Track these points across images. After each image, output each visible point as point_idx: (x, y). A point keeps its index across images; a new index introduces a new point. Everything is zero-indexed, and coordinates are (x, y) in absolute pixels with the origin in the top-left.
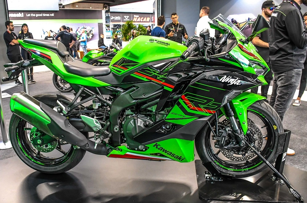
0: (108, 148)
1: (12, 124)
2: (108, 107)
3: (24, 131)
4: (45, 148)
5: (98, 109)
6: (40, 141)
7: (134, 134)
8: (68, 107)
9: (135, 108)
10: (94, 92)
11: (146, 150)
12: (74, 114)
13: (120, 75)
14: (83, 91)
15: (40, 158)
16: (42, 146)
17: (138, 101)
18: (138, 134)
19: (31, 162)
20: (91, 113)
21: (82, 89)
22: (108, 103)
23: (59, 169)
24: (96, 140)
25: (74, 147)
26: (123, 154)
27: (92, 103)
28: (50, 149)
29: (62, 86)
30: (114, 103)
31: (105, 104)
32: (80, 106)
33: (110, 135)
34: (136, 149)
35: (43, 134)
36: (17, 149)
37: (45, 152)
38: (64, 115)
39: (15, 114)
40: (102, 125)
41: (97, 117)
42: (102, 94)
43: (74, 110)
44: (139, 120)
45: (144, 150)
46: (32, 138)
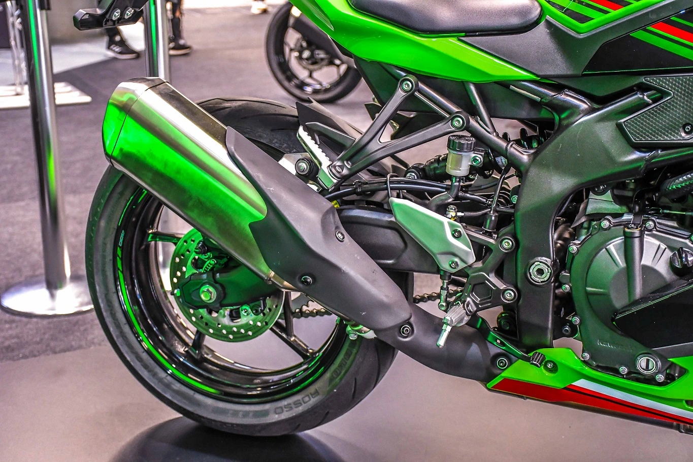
0: (494, 350)
1: (103, 211)
2: (512, 171)
3: (148, 246)
4: (226, 321)
5: (467, 178)
6: (211, 289)
7: (619, 302)
8: (341, 159)
9: (632, 186)
10: (458, 105)
11: (670, 379)
12: (363, 193)
13: (581, 36)
14: (413, 94)
15: (201, 362)
16: (215, 315)
17: (654, 157)
18: (636, 303)
19: (162, 374)
20: (432, 194)
21: (407, 86)
22: (512, 155)
23: (275, 418)
24: (446, 311)
25: (349, 328)
26: (559, 385)
27: (444, 151)
28: (247, 327)
29: (302, 74)
30: (538, 159)
31: (498, 159)
32: (388, 162)
33: (510, 295)
34: (624, 370)
35: (228, 263)
36: (113, 315)
37: (225, 338)
38: (323, 192)
39: (118, 167)
40: (481, 251)
41: (460, 214)
42: (491, 115)
43: (364, 176)
44: (647, 239)
45: (661, 378)
46: (178, 278)
